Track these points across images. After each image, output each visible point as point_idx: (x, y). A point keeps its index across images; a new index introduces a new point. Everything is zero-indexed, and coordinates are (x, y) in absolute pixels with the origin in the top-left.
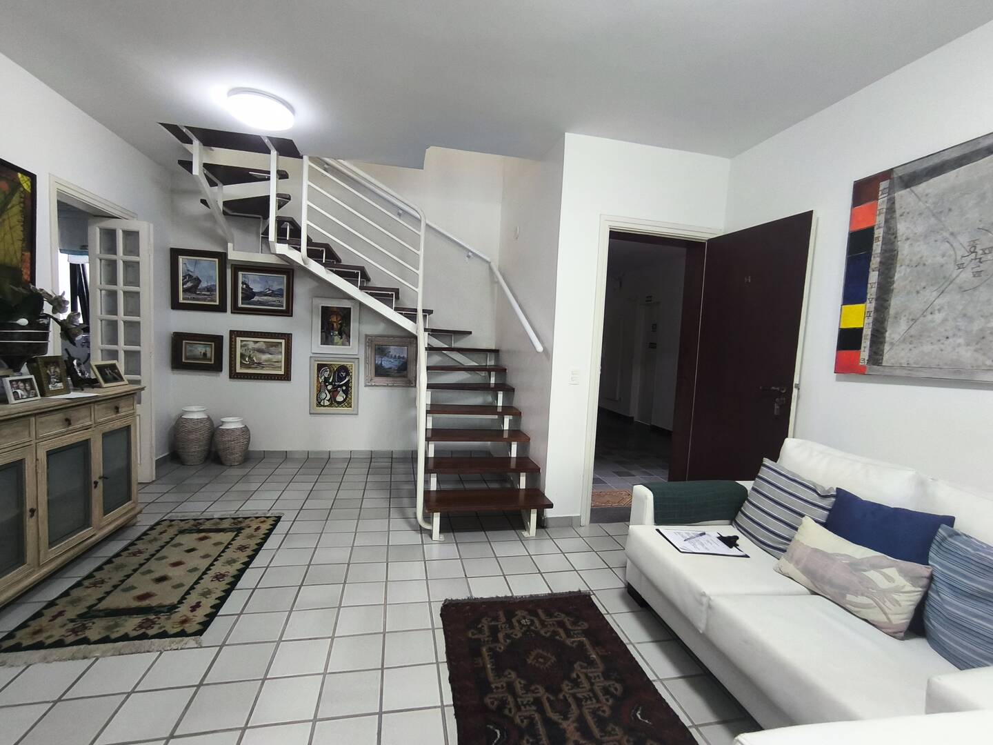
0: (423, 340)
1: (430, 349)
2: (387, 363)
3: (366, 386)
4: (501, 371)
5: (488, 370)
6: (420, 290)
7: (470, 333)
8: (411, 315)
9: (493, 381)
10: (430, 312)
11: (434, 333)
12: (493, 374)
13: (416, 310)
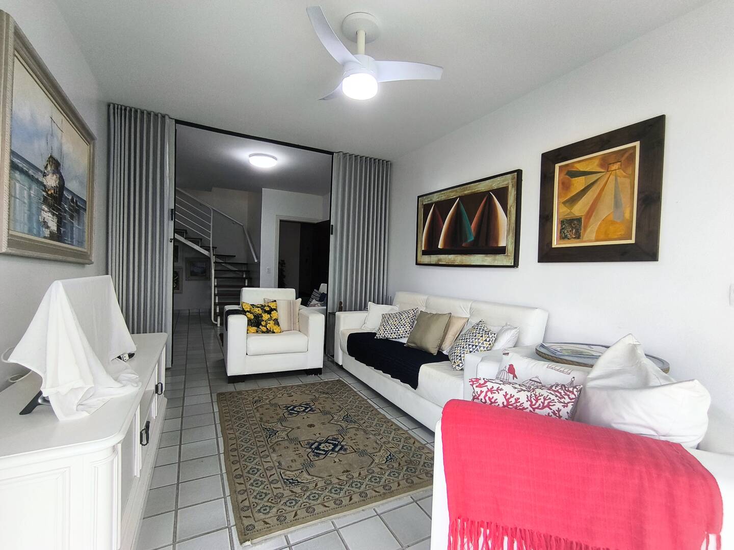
0: (213, 259)
1: (215, 263)
2: (196, 270)
3: (186, 280)
4: (248, 272)
5: (243, 271)
6: (211, 239)
7: (235, 256)
8: (208, 249)
9: (244, 276)
10: (216, 248)
11: (217, 256)
12: (244, 273)
13: (210, 247)
